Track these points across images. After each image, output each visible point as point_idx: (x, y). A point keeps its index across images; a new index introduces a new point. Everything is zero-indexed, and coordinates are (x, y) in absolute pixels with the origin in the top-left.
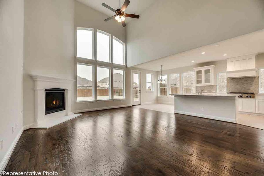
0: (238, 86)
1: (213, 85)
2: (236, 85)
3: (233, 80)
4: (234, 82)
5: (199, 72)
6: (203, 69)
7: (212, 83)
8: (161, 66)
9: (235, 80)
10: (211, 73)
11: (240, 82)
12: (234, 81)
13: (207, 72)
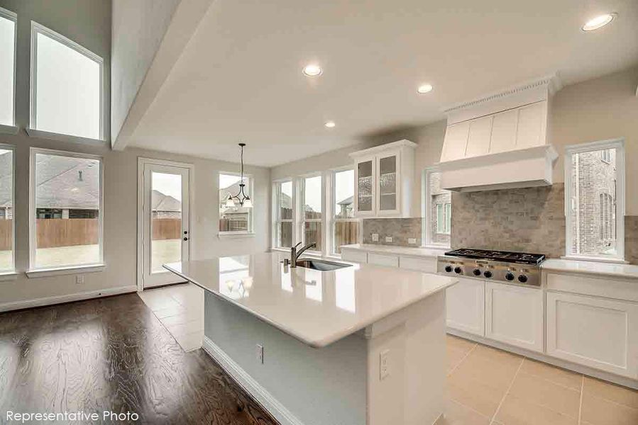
0: (487, 225)
1: (406, 215)
2: (482, 219)
3: (473, 200)
4: (477, 206)
5: (365, 169)
6: (375, 155)
7: (404, 210)
8: (242, 145)
9: (477, 198)
10: (397, 173)
11: (495, 206)
12: (476, 202)
13: (388, 165)
